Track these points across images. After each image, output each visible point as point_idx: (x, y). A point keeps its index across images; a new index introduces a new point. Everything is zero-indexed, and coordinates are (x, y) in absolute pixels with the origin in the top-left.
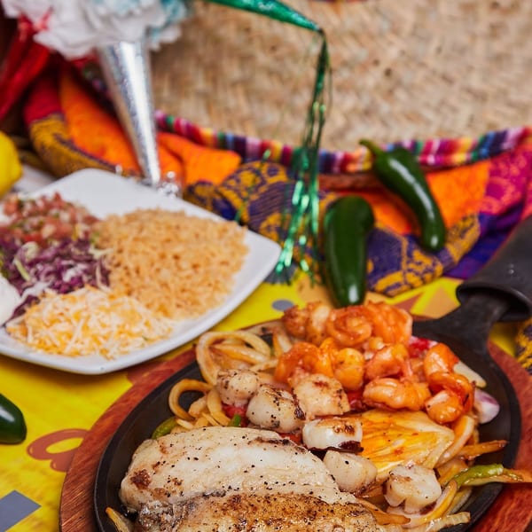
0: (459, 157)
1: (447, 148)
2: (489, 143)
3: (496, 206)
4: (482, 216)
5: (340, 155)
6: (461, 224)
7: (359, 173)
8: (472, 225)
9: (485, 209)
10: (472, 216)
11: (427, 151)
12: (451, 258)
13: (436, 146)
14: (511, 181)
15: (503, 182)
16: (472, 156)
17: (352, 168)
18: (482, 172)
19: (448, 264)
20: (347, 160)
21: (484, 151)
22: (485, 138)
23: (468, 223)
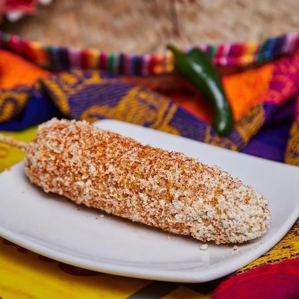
0: (247, 59)
1: (237, 51)
2: (271, 46)
3: (277, 97)
4: (266, 105)
5: (147, 58)
6: (249, 114)
7: (165, 74)
8: (258, 113)
9: (269, 99)
10: (258, 106)
11: (220, 54)
12: (241, 139)
13: (227, 49)
14: (290, 78)
15: (283, 78)
16: (257, 57)
17: (158, 69)
18: (266, 73)
19: (239, 144)
20: (154, 62)
21: (268, 54)
22: (268, 42)
23: (255, 112)
